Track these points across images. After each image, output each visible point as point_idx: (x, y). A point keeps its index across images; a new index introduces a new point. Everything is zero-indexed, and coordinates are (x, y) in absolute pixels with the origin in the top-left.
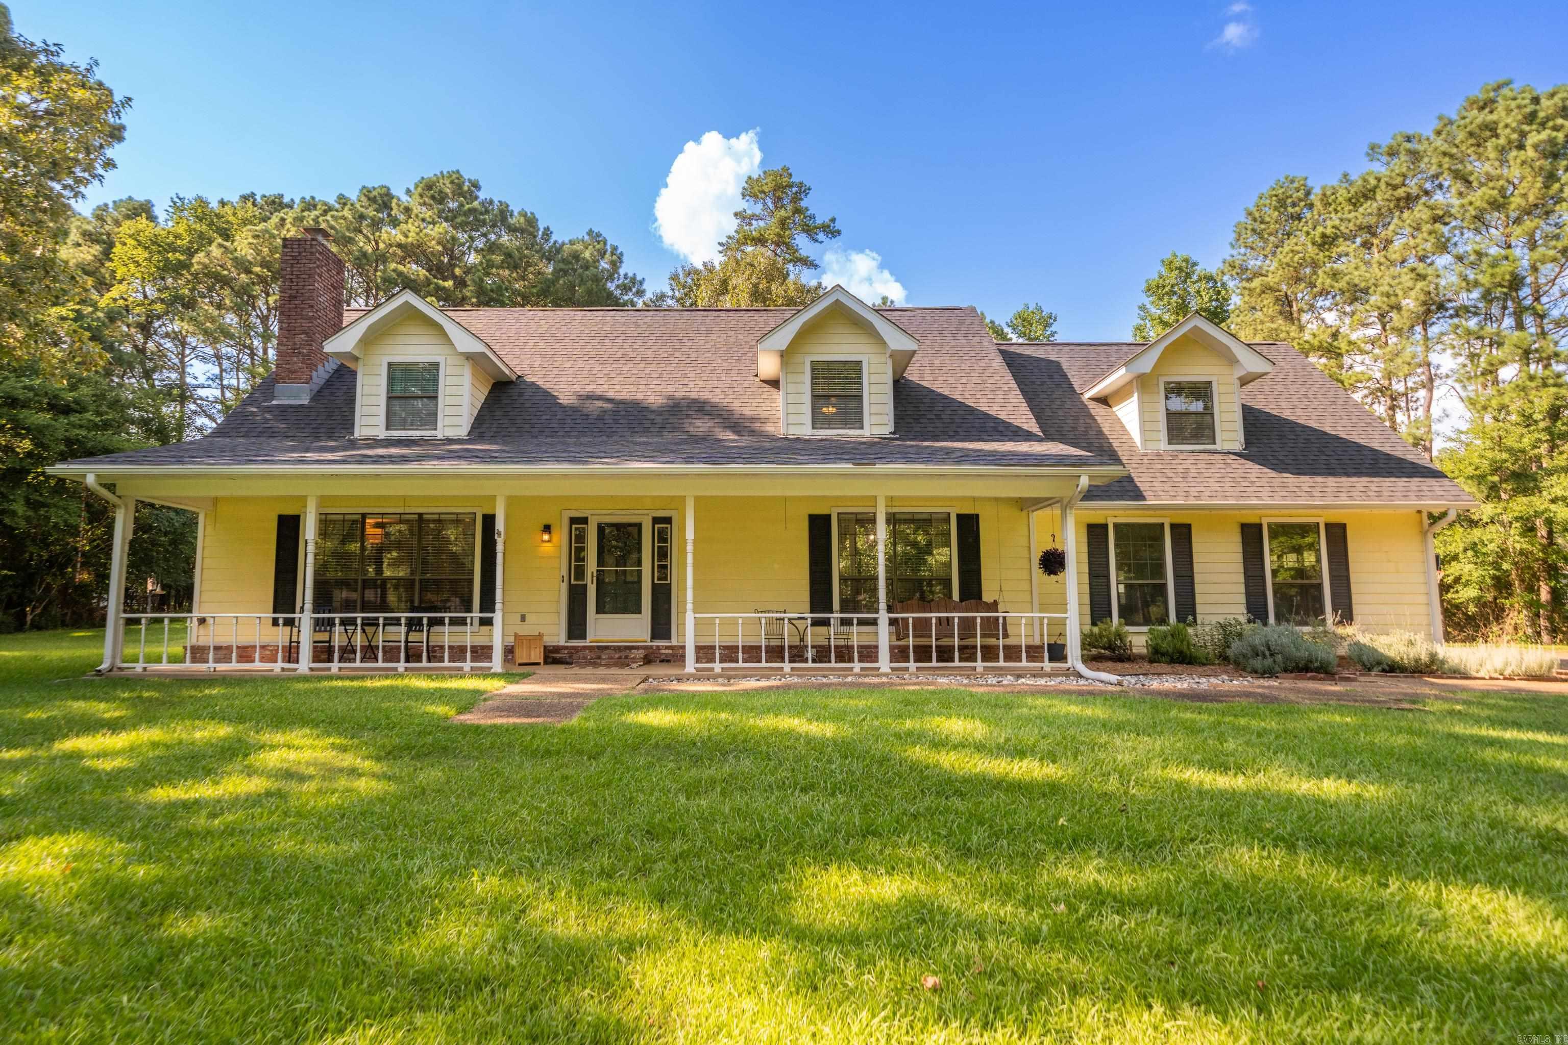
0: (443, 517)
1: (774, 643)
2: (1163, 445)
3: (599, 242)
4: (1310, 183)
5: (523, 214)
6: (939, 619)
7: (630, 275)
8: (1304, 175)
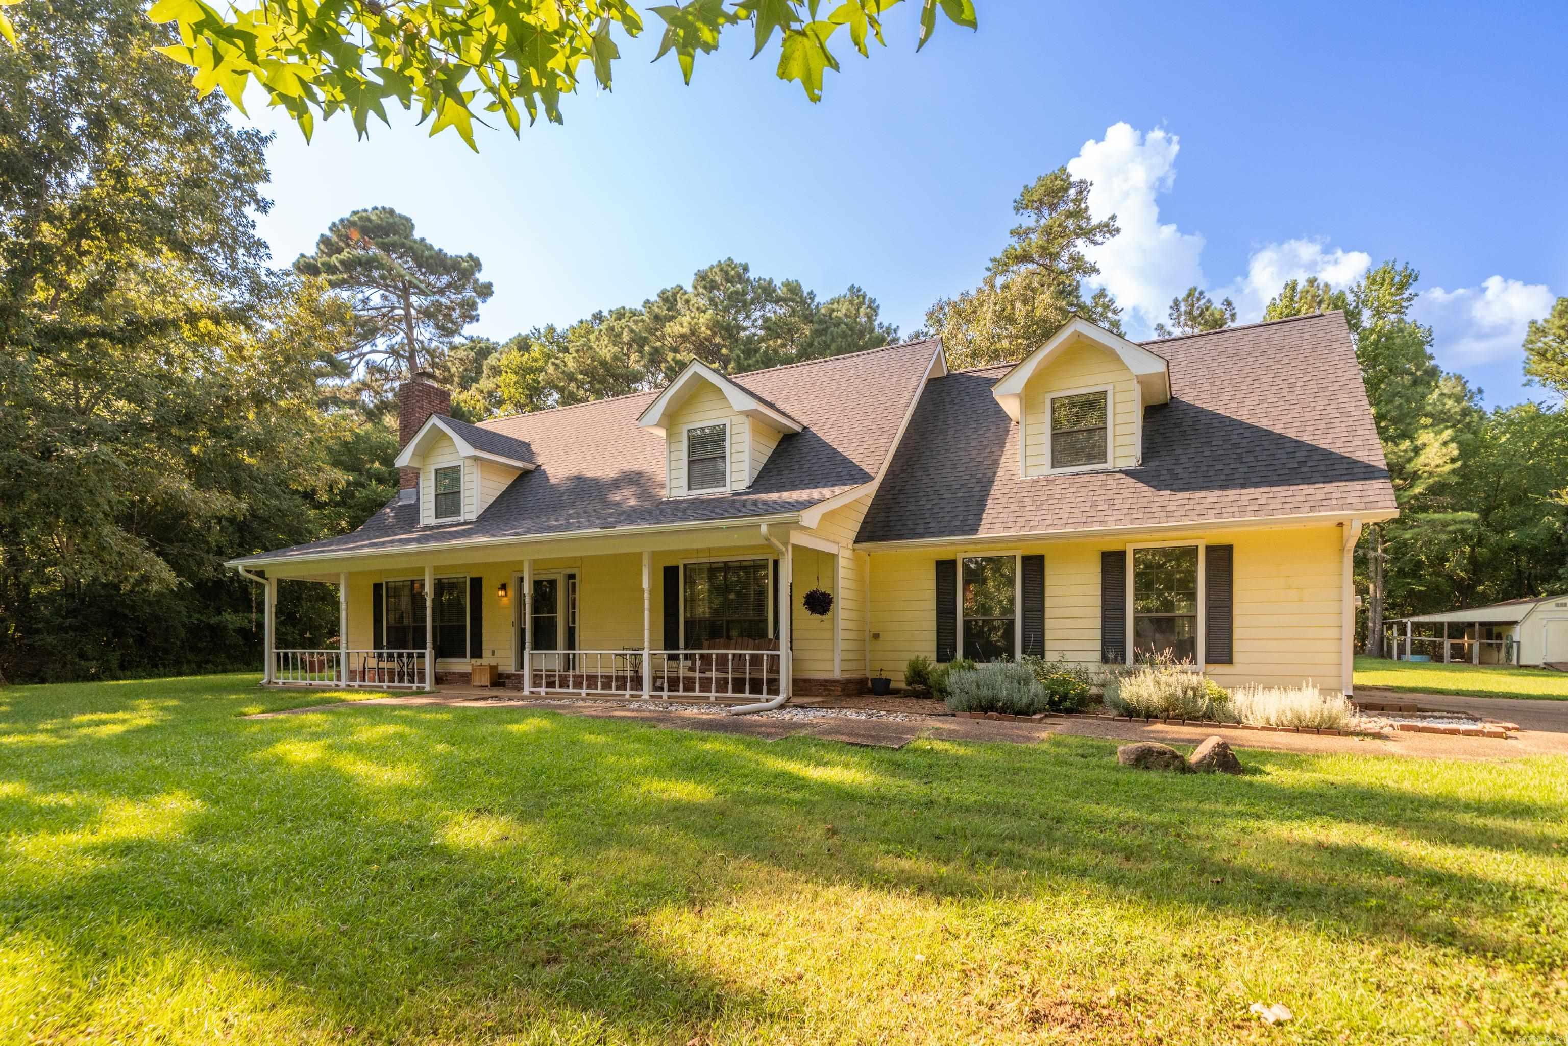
1: (621, 674)
2: (1046, 470)
3: (858, 297)
5: (787, 284)
6: (734, 655)
7: (886, 324)
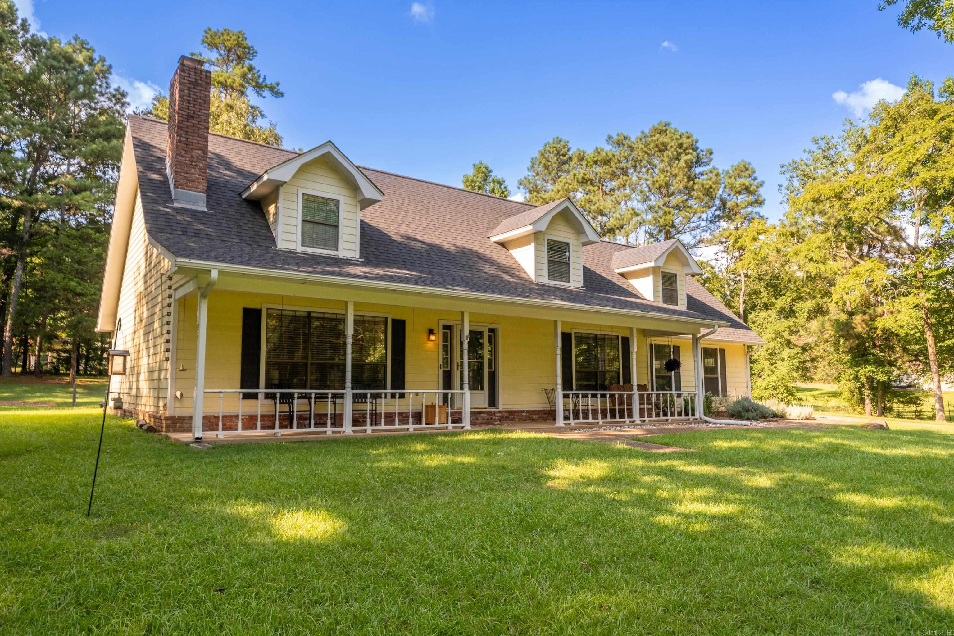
0: (365, 319)
4: (570, 145)
8: (567, 140)
